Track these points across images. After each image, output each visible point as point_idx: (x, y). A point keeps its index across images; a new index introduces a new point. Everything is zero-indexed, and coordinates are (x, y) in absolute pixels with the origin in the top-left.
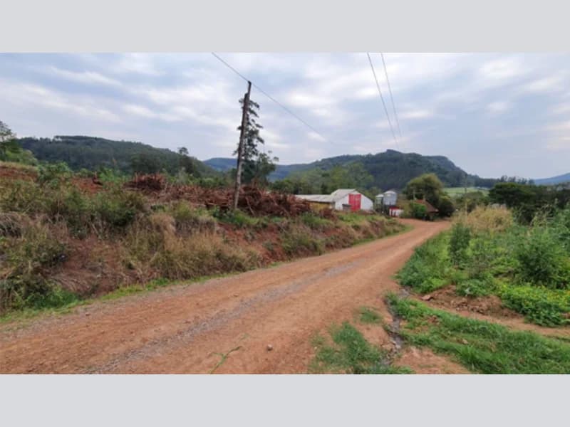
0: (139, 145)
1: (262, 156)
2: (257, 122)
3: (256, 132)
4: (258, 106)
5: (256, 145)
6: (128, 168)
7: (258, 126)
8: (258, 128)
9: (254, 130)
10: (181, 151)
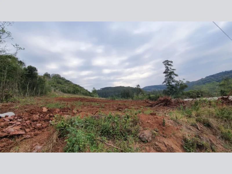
3: (173, 72)
4: (172, 62)
5: (174, 78)
7: (173, 70)
10: (137, 86)
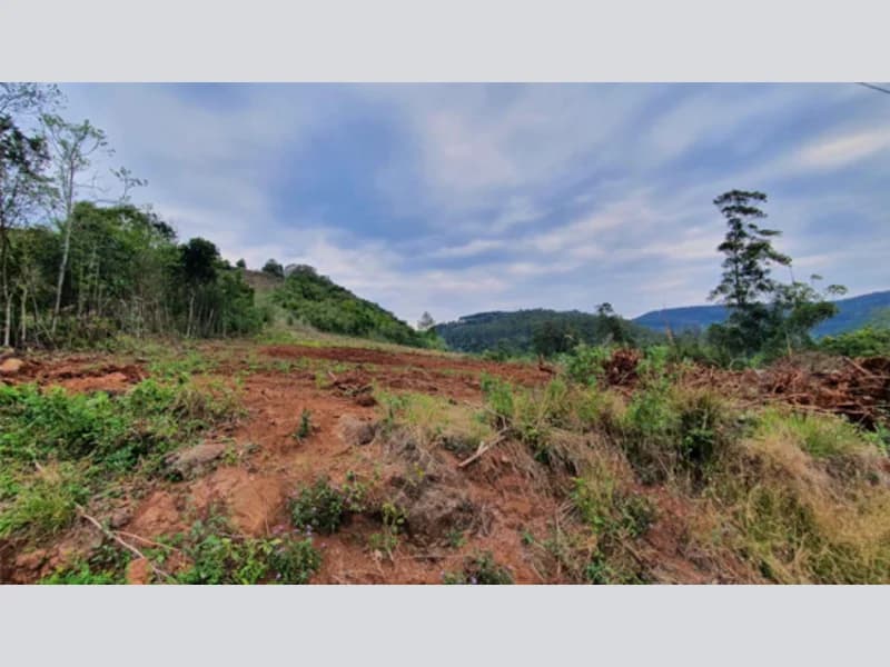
0: (539, 312)
1: (785, 290)
2: (760, 229)
3: (764, 246)
4: (762, 197)
5: (768, 271)
6: (528, 344)
7: (765, 233)
8: (766, 238)
9: (755, 242)
